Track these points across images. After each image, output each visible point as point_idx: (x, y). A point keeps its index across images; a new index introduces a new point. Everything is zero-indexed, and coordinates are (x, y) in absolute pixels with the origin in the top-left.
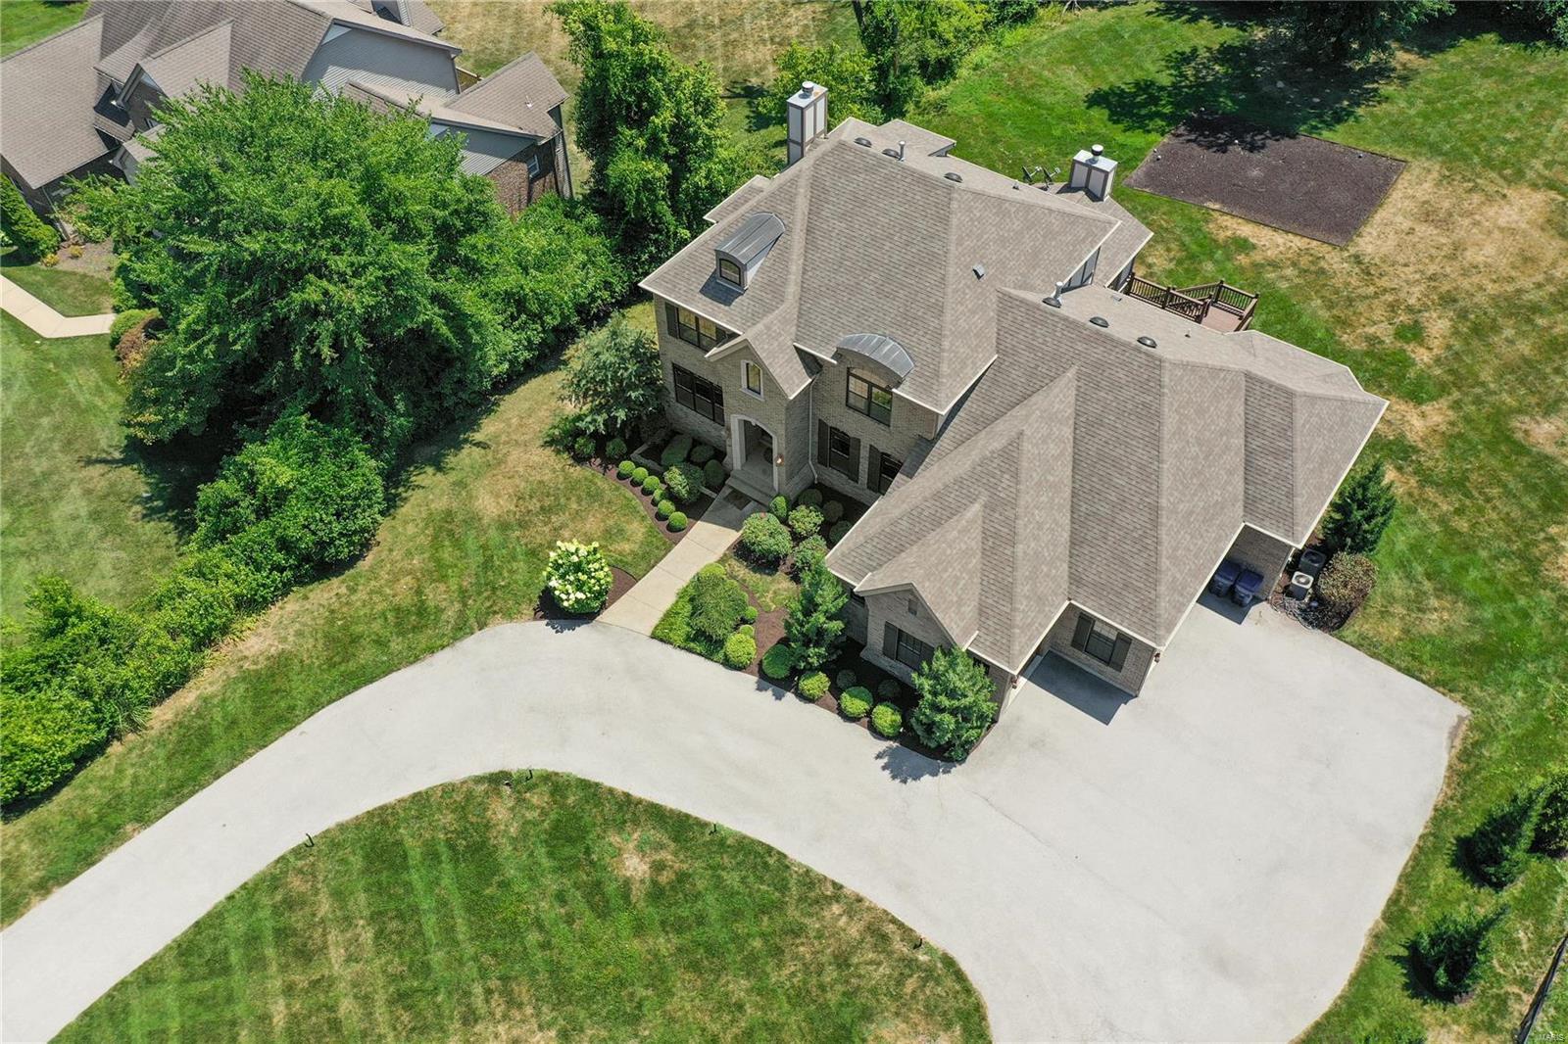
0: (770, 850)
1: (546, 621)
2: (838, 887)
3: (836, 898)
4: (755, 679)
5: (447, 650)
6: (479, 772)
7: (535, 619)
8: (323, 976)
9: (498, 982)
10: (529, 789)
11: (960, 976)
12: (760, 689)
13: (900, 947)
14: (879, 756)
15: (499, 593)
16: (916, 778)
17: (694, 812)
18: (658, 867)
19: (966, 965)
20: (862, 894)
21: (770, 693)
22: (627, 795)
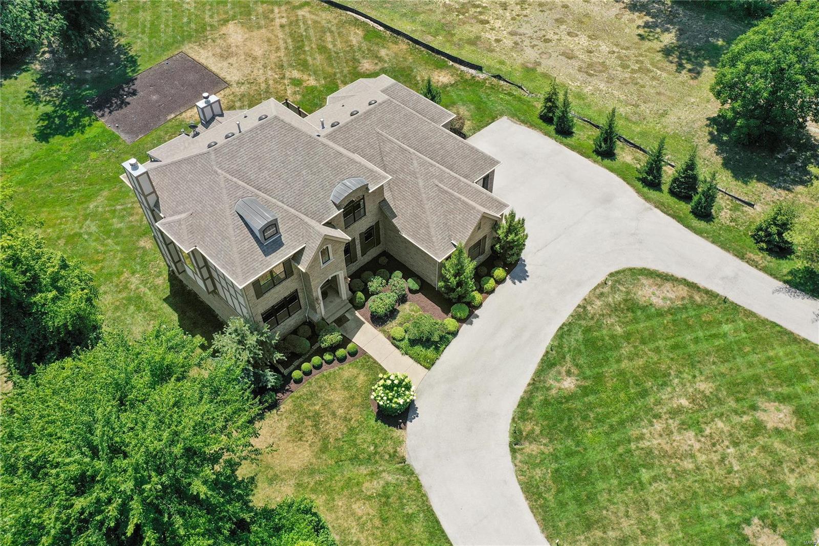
0: (561, 328)
1: (408, 423)
2: (579, 306)
3: (585, 308)
4: (464, 325)
5: (420, 478)
6: (510, 458)
7: (405, 429)
8: (638, 528)
9: (632, 444)
10: (521, 433)
11: (618, 272)
12: (471, 323)
13: (606, 290)
14: (515, 283)
15: (379, 450)
16: (527, 272)
17: (541, 356)
18: (569, 373)
19: (613, 270)
20: (582, 298)
21: (474, 320)
22: (529, 385)
